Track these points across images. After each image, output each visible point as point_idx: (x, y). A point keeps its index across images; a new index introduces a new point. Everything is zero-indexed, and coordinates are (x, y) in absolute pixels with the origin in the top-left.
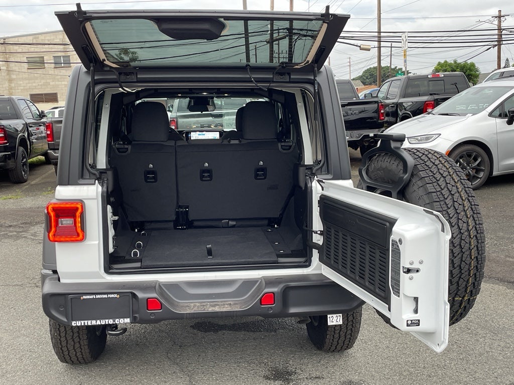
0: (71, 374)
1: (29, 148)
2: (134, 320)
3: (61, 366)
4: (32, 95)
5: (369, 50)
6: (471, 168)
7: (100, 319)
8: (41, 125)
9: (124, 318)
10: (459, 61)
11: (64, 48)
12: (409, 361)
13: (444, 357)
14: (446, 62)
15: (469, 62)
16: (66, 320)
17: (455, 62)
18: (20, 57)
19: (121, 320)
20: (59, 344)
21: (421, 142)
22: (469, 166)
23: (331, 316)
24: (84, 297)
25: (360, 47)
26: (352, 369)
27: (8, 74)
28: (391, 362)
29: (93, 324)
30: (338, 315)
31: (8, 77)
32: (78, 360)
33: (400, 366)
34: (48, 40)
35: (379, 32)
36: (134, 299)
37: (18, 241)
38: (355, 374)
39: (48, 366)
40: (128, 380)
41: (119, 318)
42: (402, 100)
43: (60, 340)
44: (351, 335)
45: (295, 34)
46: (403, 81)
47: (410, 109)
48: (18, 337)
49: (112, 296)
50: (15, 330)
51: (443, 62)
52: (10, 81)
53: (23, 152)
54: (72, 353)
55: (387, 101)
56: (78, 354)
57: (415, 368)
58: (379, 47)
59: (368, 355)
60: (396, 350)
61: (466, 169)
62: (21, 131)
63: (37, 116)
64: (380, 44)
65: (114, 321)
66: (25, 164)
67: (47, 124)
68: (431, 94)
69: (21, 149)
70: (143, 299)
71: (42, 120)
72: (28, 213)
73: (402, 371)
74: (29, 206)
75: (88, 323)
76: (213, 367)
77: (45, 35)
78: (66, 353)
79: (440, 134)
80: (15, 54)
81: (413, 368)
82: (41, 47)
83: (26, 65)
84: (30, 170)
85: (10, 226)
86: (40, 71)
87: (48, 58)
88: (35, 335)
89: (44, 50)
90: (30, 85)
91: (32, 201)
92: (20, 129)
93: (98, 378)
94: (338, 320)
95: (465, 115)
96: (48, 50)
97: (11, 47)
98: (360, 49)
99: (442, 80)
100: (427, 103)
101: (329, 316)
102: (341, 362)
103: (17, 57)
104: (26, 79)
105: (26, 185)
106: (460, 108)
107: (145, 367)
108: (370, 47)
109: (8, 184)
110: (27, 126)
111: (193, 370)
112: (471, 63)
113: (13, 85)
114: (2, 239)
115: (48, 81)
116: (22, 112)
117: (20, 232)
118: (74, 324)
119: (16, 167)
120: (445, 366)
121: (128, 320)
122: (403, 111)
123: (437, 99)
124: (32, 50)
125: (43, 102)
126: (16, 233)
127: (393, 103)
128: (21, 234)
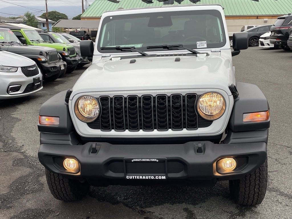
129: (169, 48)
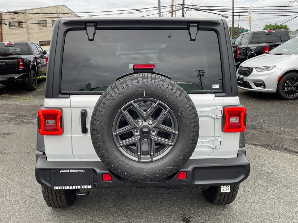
0: (55, 214)
1: (37, 71)
2: (94, 186)
3: (49, 209)
4: (40, 42)
5: (227, 17)
6: (293, 86)
7: (72, 185)
8: (44, 58)
9: (88, 185)
10: (278, 24)
11: (57, 16)
12: (269, 213)
13: (291, 210)
14: (270, 24)
15: (284, 25)
16: (50, 186)
17: (276, 25)
18: (34, 21)
19: (85, 186)
20: (47, 197)
21: (263, 70)
22: (292, 85)
23: (223, 186)
24: (62, 171)
25: (222, 15)
26: (233, 217)
27: (27, 30)
28: (257, 213)
29: (68, 189)
30: (228, 186)
31: (27, 31)
32: (59, 206)
33: (263, 216)
34: (49, 11)
35: (233, 7)
36: (94, 173)
37: (29, 125)
38: (235, 221)
39: (42, 208)
40: (91, 220)
41: (85, 185)
42: (249, 46)
43: (48, 194)
44: (232, 196)
45: (186, 8)
46: (250, 34)
47: (254, 51)
48: (25, 187)
49: (80, 171)
50: (23, 183)
51: (269, 25)
52: (29, 34)
53: (34, 73)
54: (56, 202)
55: (240, 46)
56: (59, 203)
57: (273, 217)
58: (233, 16)
59: (242, 208)
60: (259, 204)
61: (290, 87)
62: (32, 62)
63: (41, 53)
64: (233, 14)
65: (81, 187)
66: (35, 80)
67: (46, 58)
68: (267, 42)
69: (33, 71)
70: (100, 173)
71: (45, 56)
72: (35, 108)
73: (265, 220)
74: (36, 104)
75: (64, 188)
76: (143, 212)
77: (47, 8)
78: (52, 202)
79: (276, 66)
80: (31, 19)
81: (272, 218)
82: (45, 15)
83: (37, 25)
84: (38, 83)
85: (25, 116)
86: (45, 28)
87: (49, 21)
88: (35, 186)
89: (47, 17)
90: (39, 36)
91: (38, 101)
92: (32, 60)
93: (71, 218)
94: (228, 189)
95: (290, 54)
96: (48, 17)
97: (29, 15)
98: (223, 17)
99: (274, 34)
100: (265, 47)
101: (221, 187)
102: (225, 212)
103: (32, 21)
104: (37, 33)
105: (35, 92)
106: (285, 51)
107: (101, 211)
108: (228, 16)
109: (24, 91)
110: (36, 58)
111: (131, 214)
112: (285, 25)
113: (30, 36)
114: (20, 124)
115: (49, 34)
116: (33, 51)
117: (31, 119)
118: (56, 188)
119: (30, 81)
120: (293, 217)
121: (90, 187)
122: (250, 52)
123: (271, 45)
124: (40, 16)
125: (46, 45)
126: (27, 120)
127: (244, 48)
128: (30, 121)
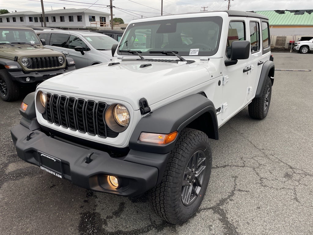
129: (167, 54)
